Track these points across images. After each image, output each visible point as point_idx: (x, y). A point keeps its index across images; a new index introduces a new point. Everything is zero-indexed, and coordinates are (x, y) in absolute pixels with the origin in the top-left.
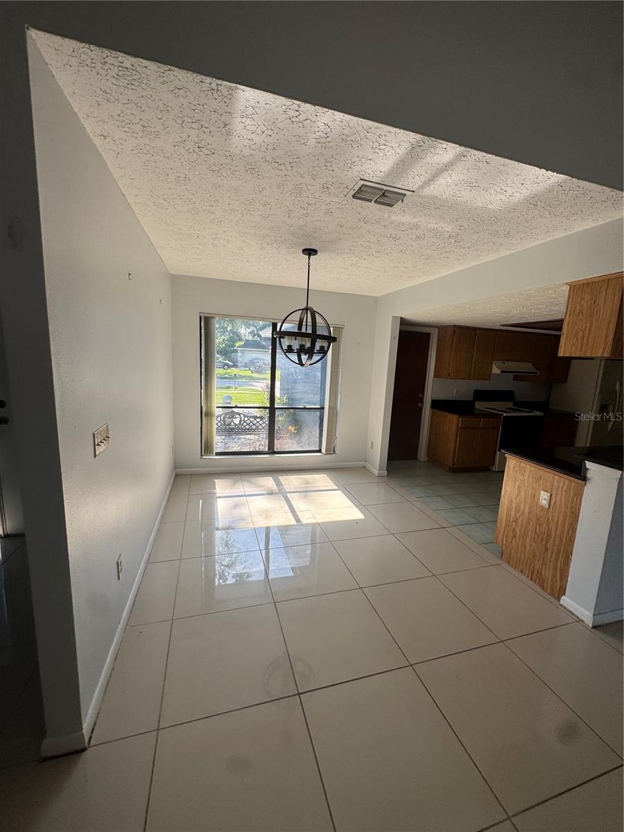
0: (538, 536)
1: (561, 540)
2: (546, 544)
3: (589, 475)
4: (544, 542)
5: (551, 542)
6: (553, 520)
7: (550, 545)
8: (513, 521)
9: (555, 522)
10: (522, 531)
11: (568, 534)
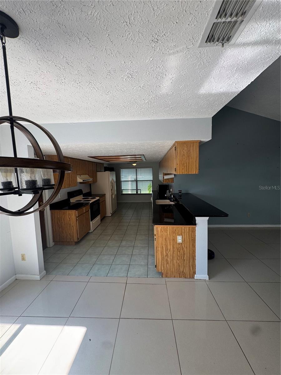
0: (179, 257)
1: (190, 253)
2: (183, 258)
3: (197, 222)
4: (182, 258)
5: (186, 256)
6: (185, 247)
7: (185, 258)
8: (165, 256)
9: (186, 247)
10: (171, 258)
11: (192, 249)
